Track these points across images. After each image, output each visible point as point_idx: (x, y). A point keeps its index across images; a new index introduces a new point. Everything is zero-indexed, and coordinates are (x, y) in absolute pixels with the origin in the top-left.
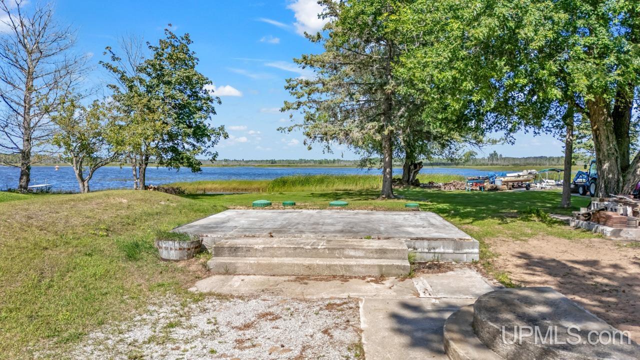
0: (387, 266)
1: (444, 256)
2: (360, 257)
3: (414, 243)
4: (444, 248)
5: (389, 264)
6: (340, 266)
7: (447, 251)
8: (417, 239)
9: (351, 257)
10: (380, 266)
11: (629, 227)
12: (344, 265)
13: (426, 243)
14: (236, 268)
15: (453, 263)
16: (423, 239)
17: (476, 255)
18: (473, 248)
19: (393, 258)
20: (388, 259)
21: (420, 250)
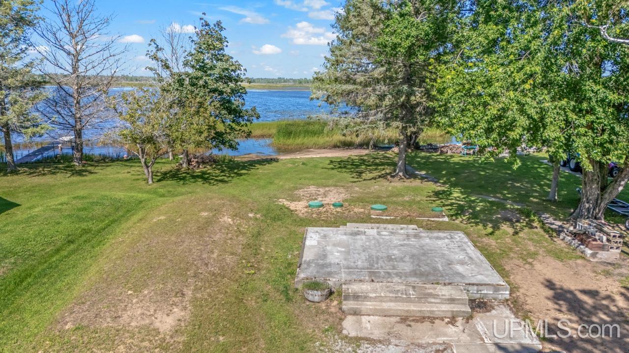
1: (487, 296)
4: (487, 290)
5: (458, 310)
7: (489, 292)
8: (470, 284)
10: (453, 312)
11: (603, 250)
13: (475, 288)
14: (361, 311)
15: (493, 301)
16: (473, 284)
17: (507, 295)
18: (506, 291)
19: (458, 304)
21: (471, 292)
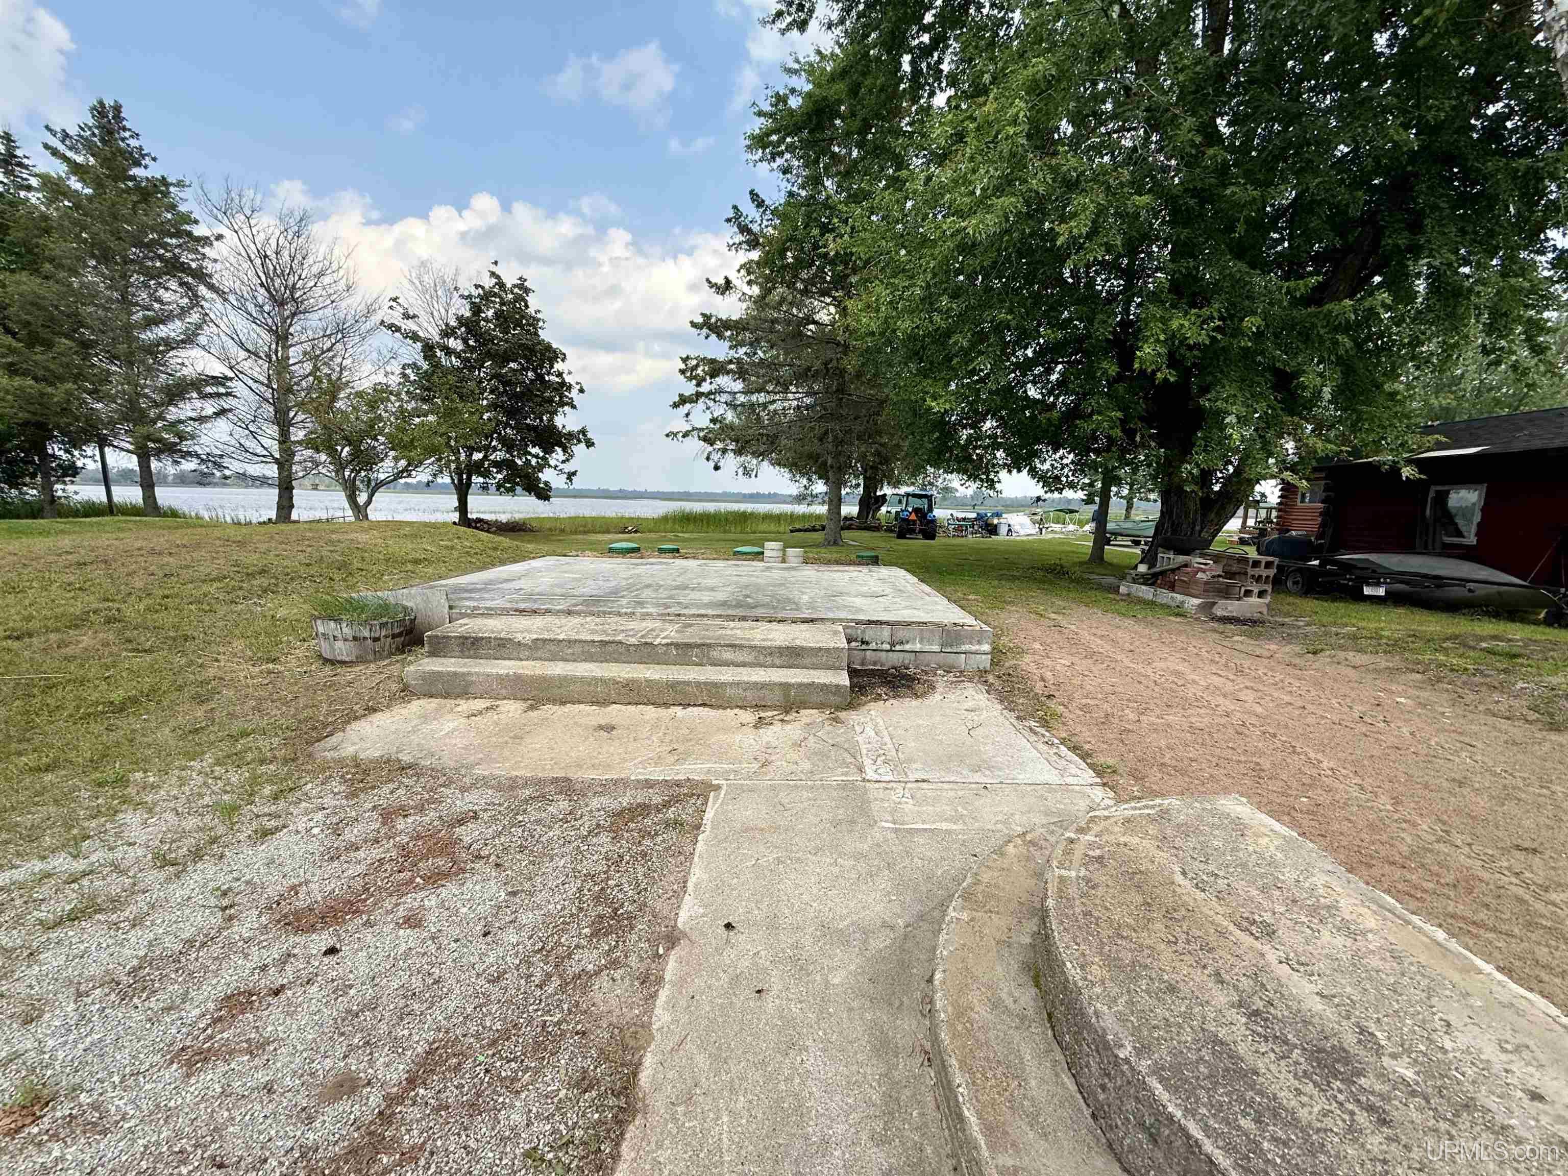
0: (800, 685)
1: (921, 657)
2: (744, 665)
3: (863, 632)
4: (921, 642)
5: (805, 681)
6: (698, 684)
7: (927, 648)
8: (870, 622)
9: (727, 664)
10: (785, 686)
11: (1227, 598)
12: (705, 683)
15: (939, 672)
16: (881, 623)
17: (984, 657)
18: (979, 643)
19: (815, 667)
20: (805, 667)
21: (873, 646)
